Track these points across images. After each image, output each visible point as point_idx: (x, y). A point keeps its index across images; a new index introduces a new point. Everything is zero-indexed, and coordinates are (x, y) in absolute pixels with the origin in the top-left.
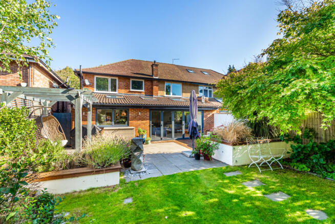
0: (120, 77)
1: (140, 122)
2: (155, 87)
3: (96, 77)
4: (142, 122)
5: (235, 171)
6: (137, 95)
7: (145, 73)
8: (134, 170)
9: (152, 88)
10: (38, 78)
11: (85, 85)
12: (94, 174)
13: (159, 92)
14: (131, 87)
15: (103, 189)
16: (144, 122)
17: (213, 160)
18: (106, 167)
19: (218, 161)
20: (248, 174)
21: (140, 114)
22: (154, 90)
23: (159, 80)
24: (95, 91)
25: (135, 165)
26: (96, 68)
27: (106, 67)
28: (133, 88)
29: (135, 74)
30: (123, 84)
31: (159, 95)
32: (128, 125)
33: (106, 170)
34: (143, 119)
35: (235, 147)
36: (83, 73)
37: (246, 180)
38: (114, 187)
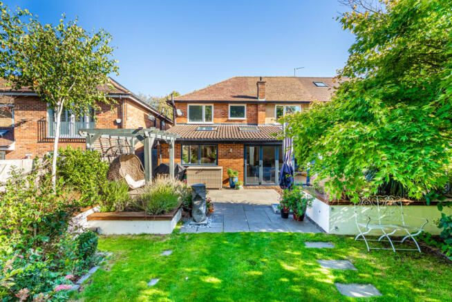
0: (216, 103)
1: (231, 161)
2: (260, 113)
3: (189, 105)
4: (235, 160)
5: (327, 242)
6: (237, 125)
7: (248, 95)
8: (195, 221)
9: (257, 114)
10: (131, 113)
11: (177, 116)
12: (145, 220)
13: (266, 119)
14: (229, 115)
15: (153, 237)
16: (237, 160)
17: (307, 221)
18: (158, 214)
19: (314, 223)
20: (342, 250)
21: (231, 151)
22: (259, 117)
23: (267, 103)
24: (188, 122)
25: (195, 216)
26: (191, 94)
27: (201, 92)
28: (232, 115)
29: (235, 97)
30: (220, 111)
31: (266, 123)
32: (217, 164)
33: (156, 217)
34: (236, 157)
35: (335, 207)
36: (175, 102)
37: (329, 258)
38: (164, 236)
